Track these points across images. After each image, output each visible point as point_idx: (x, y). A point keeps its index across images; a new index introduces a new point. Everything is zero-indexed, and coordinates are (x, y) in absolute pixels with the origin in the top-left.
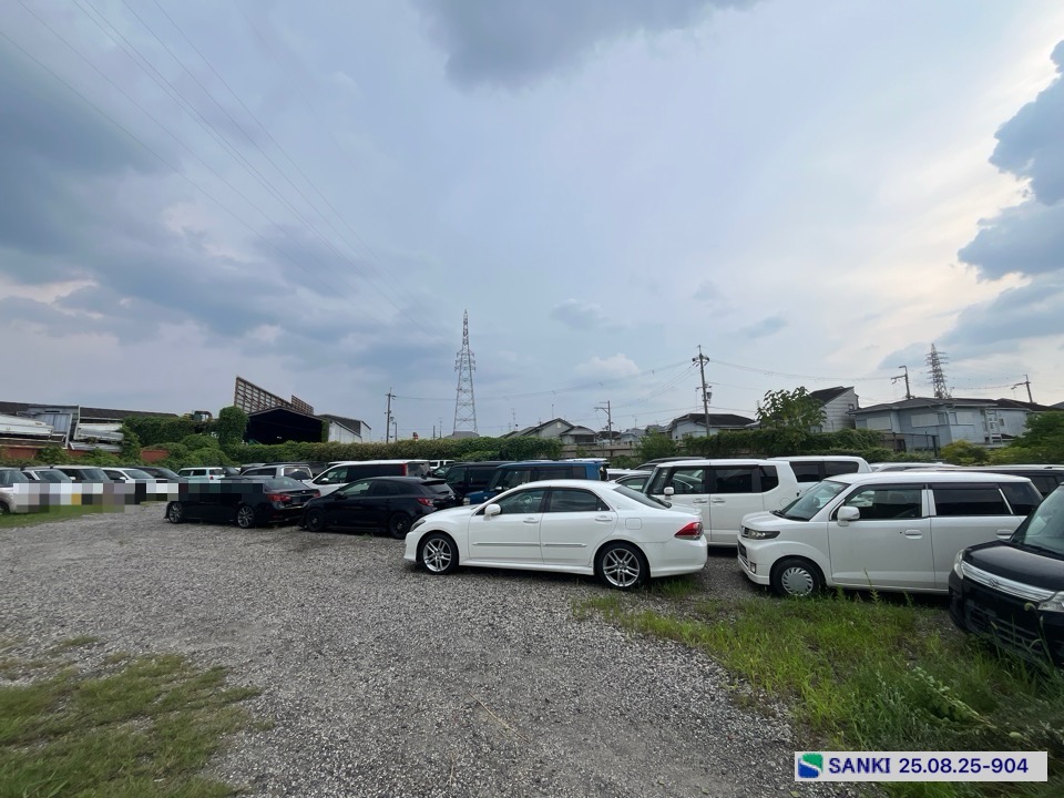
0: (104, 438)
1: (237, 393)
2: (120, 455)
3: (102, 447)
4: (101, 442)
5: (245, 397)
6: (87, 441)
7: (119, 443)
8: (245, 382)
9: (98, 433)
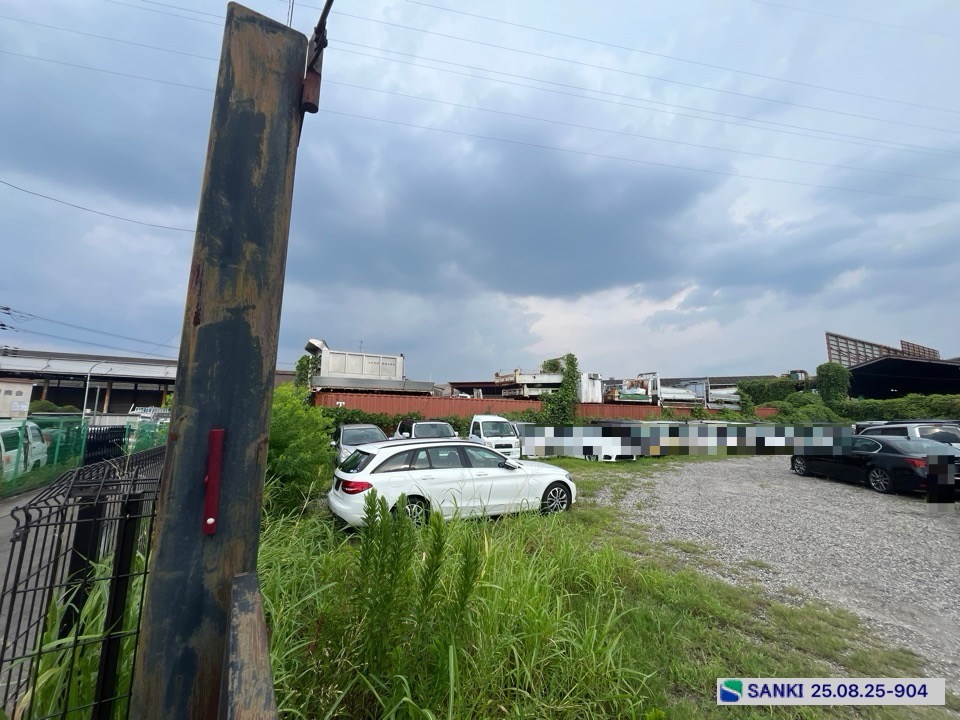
0: (728, 399)
1: (830, 349)
2: (741, 412)
3: (728, 406)
4: (727, 402)
5: (840, 351)
6: (717, 402)
7: (738, 403)
8: (837, 336)
9: (723, 396)
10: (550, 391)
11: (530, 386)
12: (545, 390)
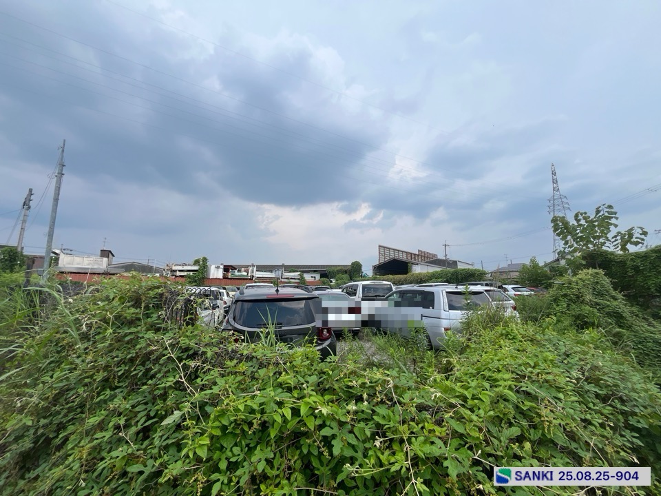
5: (385, 254)
10: (191, 273)
11: (180, 271)
12: (188, 273)
